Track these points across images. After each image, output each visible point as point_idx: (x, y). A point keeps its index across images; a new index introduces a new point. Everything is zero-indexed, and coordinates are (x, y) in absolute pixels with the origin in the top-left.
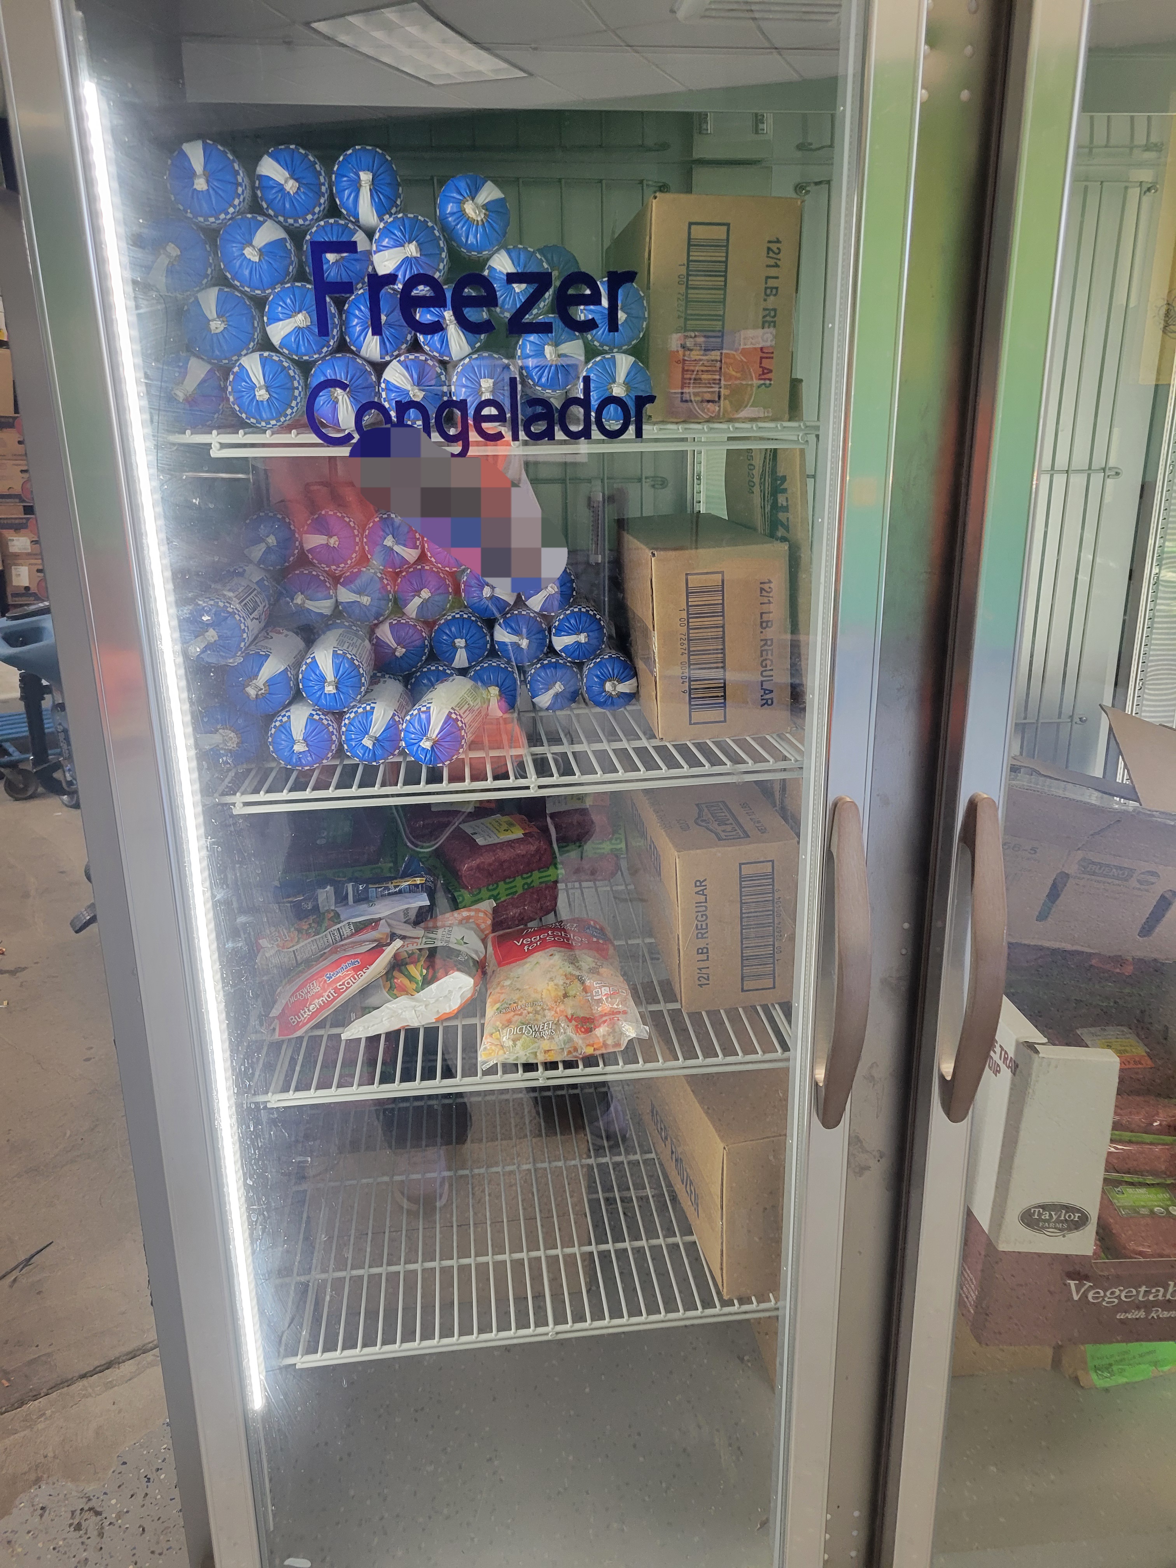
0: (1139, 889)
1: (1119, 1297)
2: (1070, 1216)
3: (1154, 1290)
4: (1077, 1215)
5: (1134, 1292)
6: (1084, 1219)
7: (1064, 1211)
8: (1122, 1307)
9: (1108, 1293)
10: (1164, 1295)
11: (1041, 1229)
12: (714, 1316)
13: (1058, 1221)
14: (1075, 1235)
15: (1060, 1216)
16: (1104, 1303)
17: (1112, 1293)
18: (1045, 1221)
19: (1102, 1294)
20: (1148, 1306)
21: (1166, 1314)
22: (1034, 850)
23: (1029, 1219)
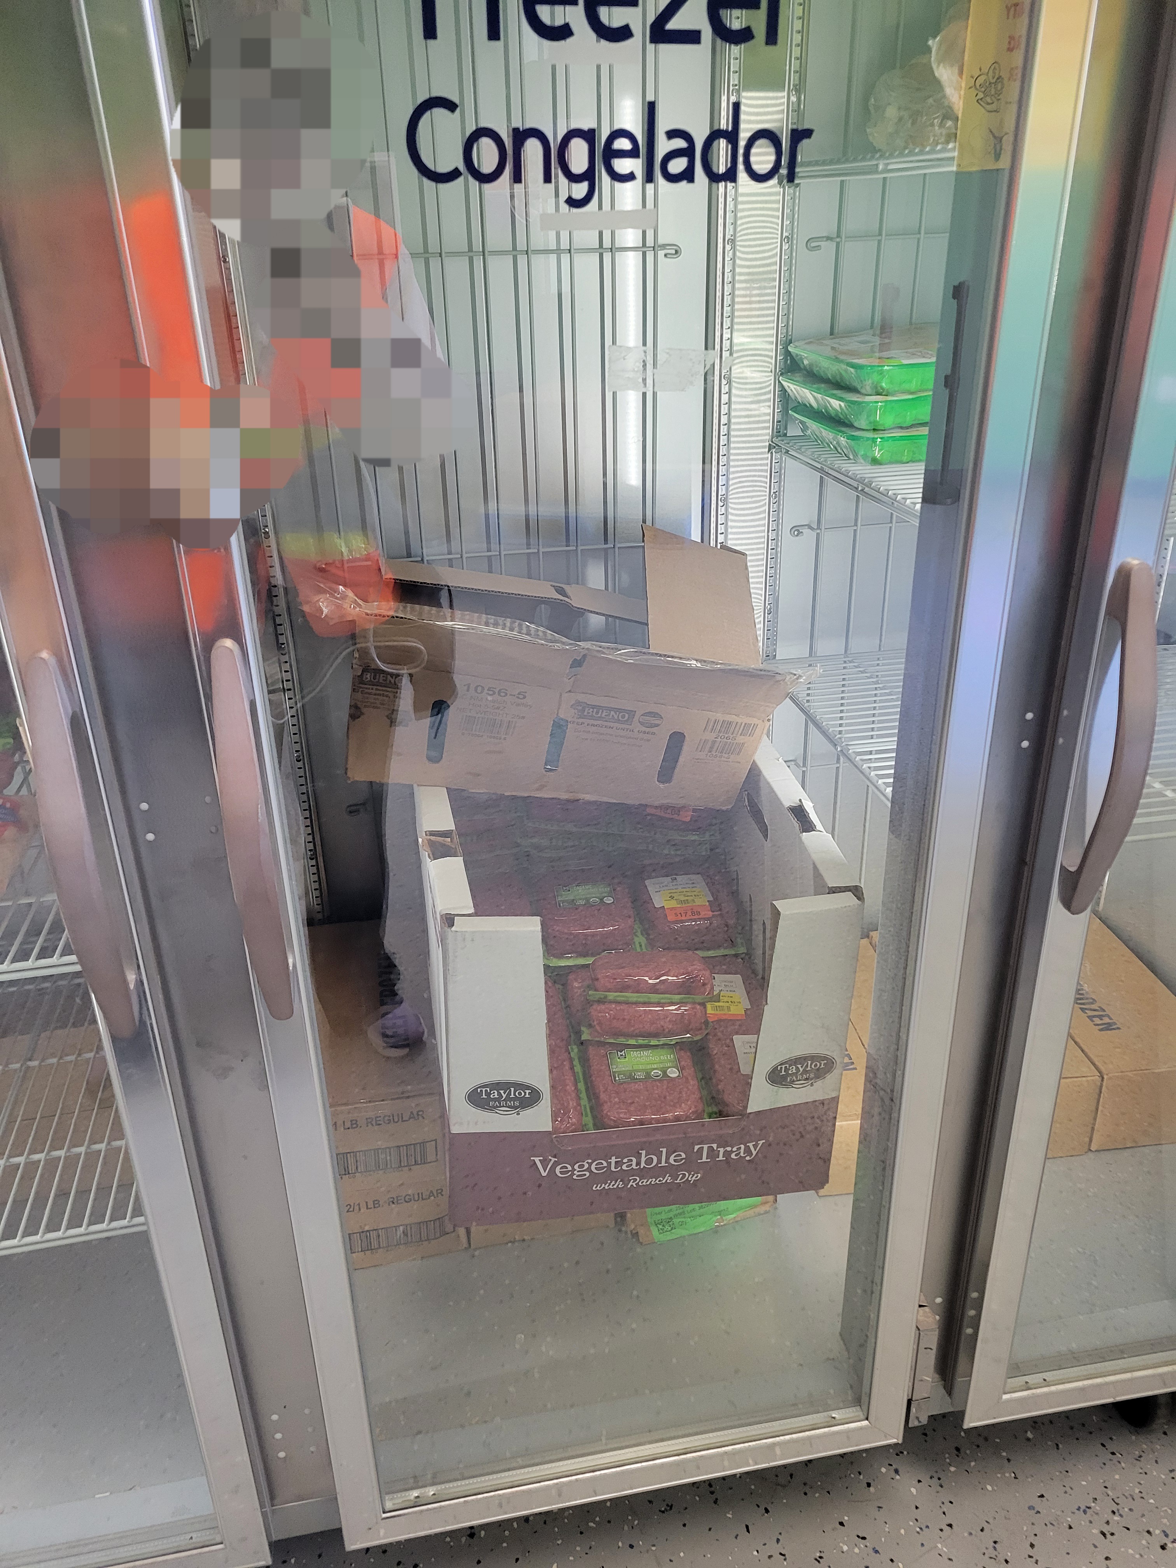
0: (645, 733)
1: (589, 1169)
2: (520, 1094)
3: (625, 1160)
4: (527, 1092)
5: (605, 1164)
6: (535, 1096)
7: (512, 1089)
8: (595, 1178)
9: (576, 1167)
10: (638, 1164)
11: (492, 1109)
12: (81, 1235)
13: (508, 1098)
14: (528, 1113)
15: (510, 1093)
16: (575, 1177)
17: (581, 1166)
18: (495, 1100)
19: (570, 1168)
20: (624, 1176)
21: (645, 1182)
22: (522, 695)
23: (477, 1098)
